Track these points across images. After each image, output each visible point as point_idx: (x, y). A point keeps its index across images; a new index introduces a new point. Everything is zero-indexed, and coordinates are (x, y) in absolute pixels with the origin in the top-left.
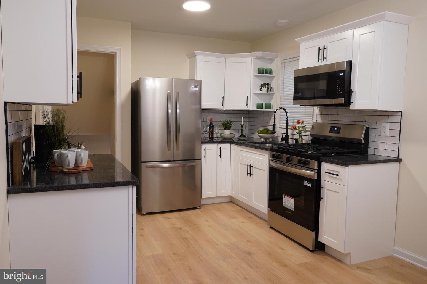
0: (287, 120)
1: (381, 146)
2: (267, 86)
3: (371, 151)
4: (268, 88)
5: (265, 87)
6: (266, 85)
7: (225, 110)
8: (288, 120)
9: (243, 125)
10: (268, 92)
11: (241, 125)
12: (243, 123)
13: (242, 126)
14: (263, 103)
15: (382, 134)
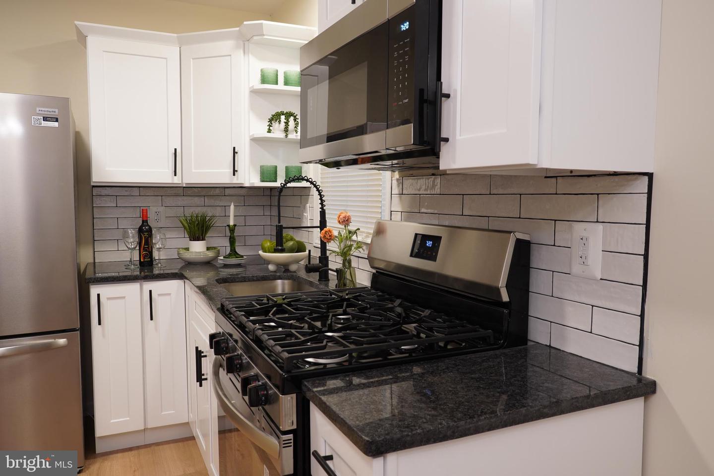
0: (323, 214)
1: (575, 317)
2: (283, 117)
3: (538, 333)
4: (287, 123)
5: (280, 122)
6: (283, 114)
7: (184, 186)
8: (326, 212)
9: (235, 225)
10: (286, 136)
11: (229, 226)
12: (235, 220)
13: (232, 229)
14: (276, 167)
15: (576, 269)
